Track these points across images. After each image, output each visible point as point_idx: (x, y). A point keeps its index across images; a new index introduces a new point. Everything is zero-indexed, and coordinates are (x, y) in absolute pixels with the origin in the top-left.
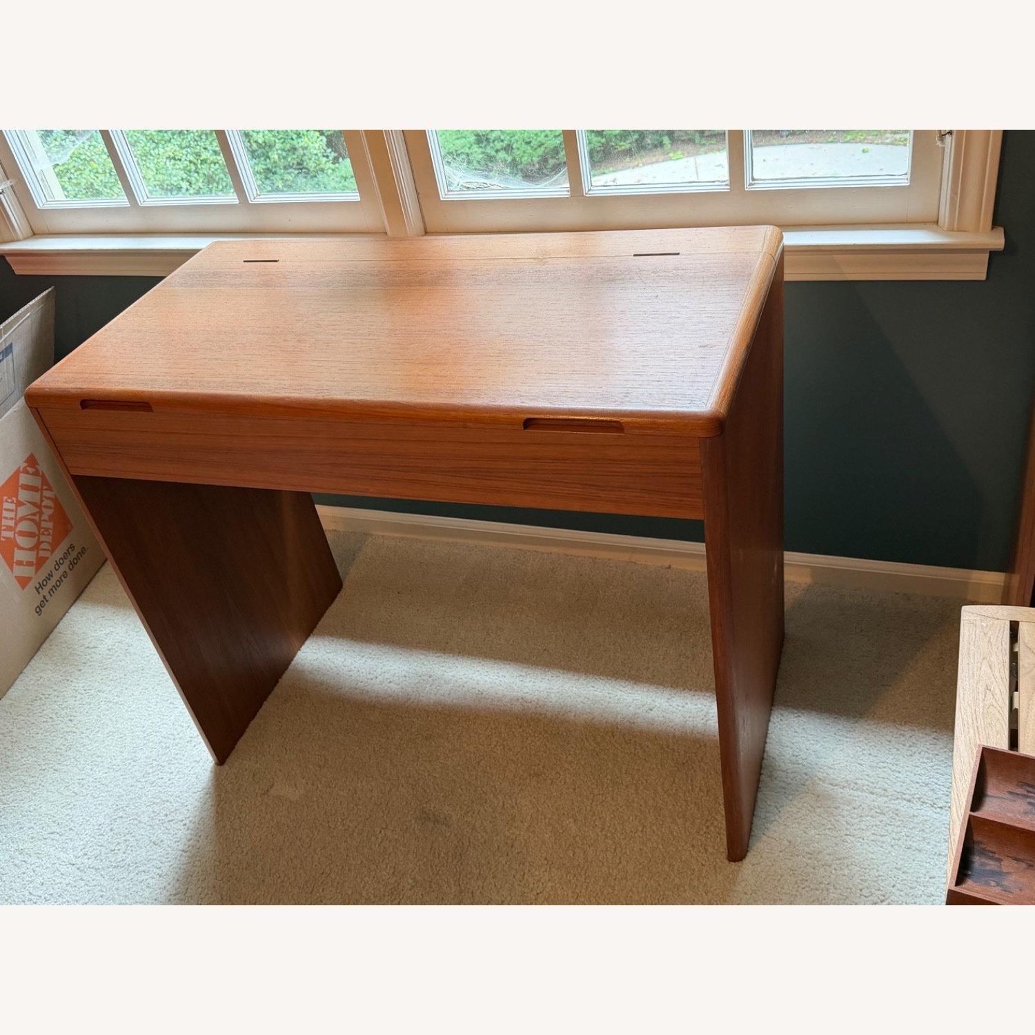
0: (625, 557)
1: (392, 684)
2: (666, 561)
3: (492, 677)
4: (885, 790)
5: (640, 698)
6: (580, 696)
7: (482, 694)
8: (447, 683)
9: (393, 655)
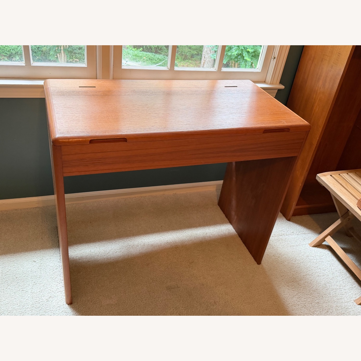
0: (162, 193)
1: (117, 253)
2: (175, 192)
3: (151, 239)
4: (275, 235)
5: (201, 231)
6: (184, 236)
7: (153, 245)
8: (138, 246)
9: (109, 243)
